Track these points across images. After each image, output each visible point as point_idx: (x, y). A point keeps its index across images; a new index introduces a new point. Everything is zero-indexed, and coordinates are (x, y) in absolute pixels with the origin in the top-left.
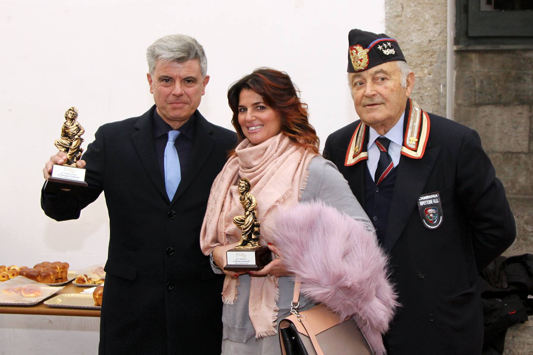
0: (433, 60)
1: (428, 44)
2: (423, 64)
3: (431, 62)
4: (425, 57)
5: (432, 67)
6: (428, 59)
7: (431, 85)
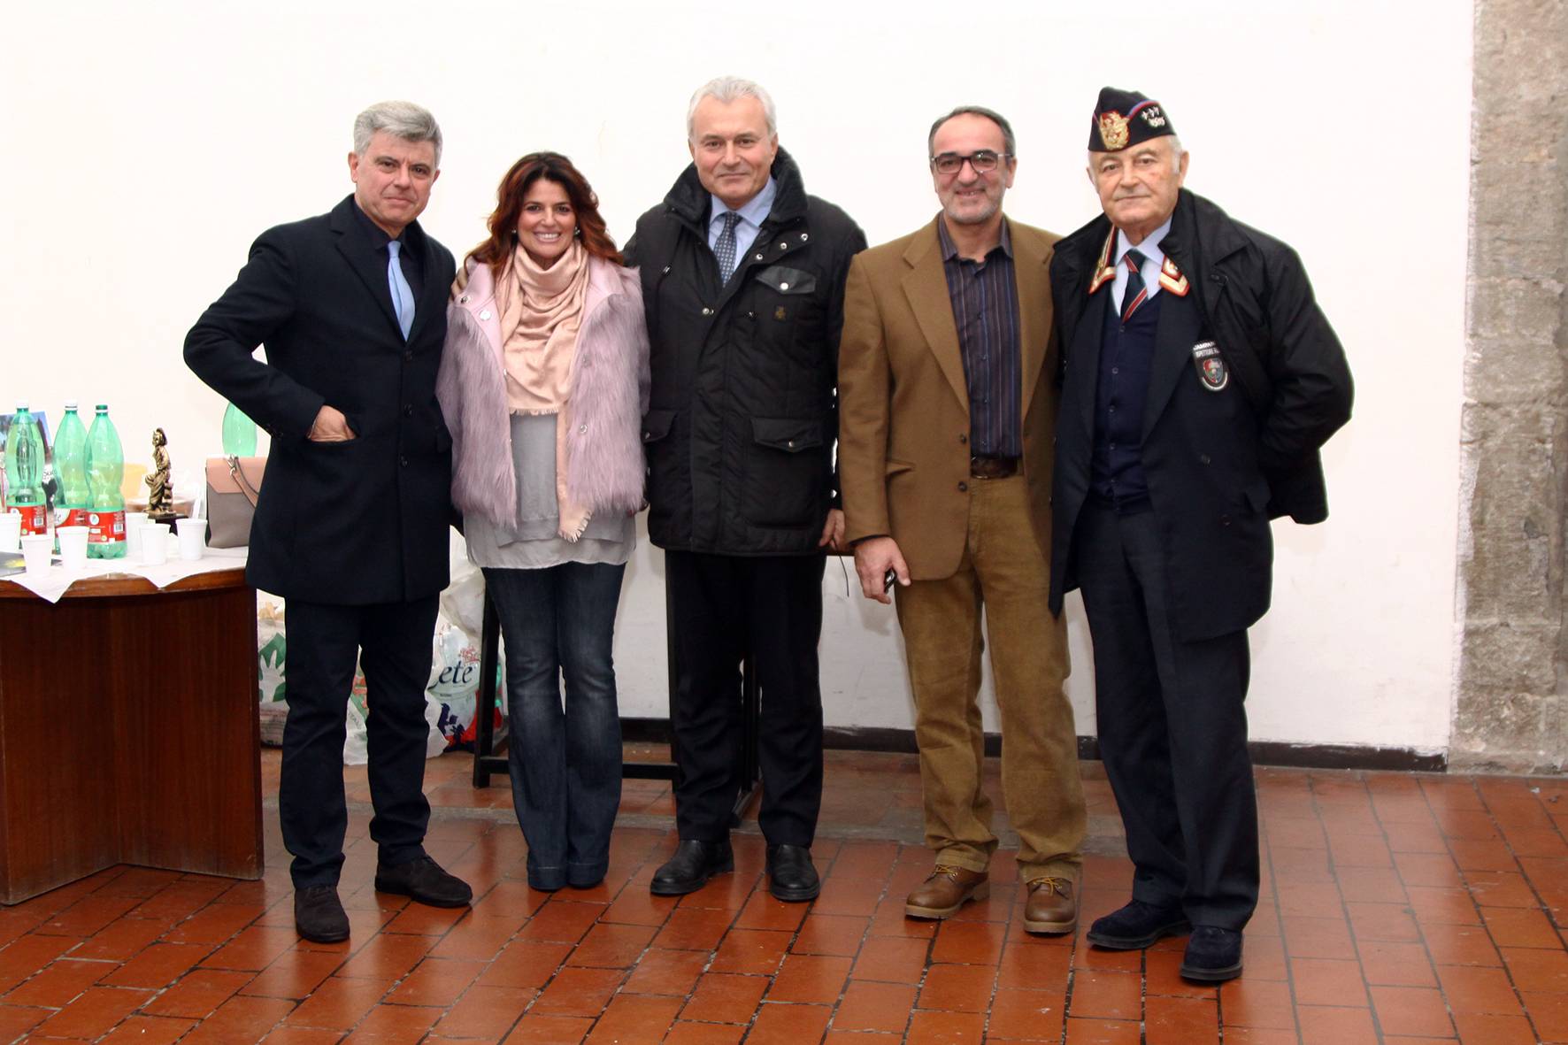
0: (1559, 132)
1: (1549, 103)
2: (1538, 138)
3: (1554, 135)
4: (1543, 126)
5: (1556, 145)
6: (1548, 131)
7: (1553, 176)
